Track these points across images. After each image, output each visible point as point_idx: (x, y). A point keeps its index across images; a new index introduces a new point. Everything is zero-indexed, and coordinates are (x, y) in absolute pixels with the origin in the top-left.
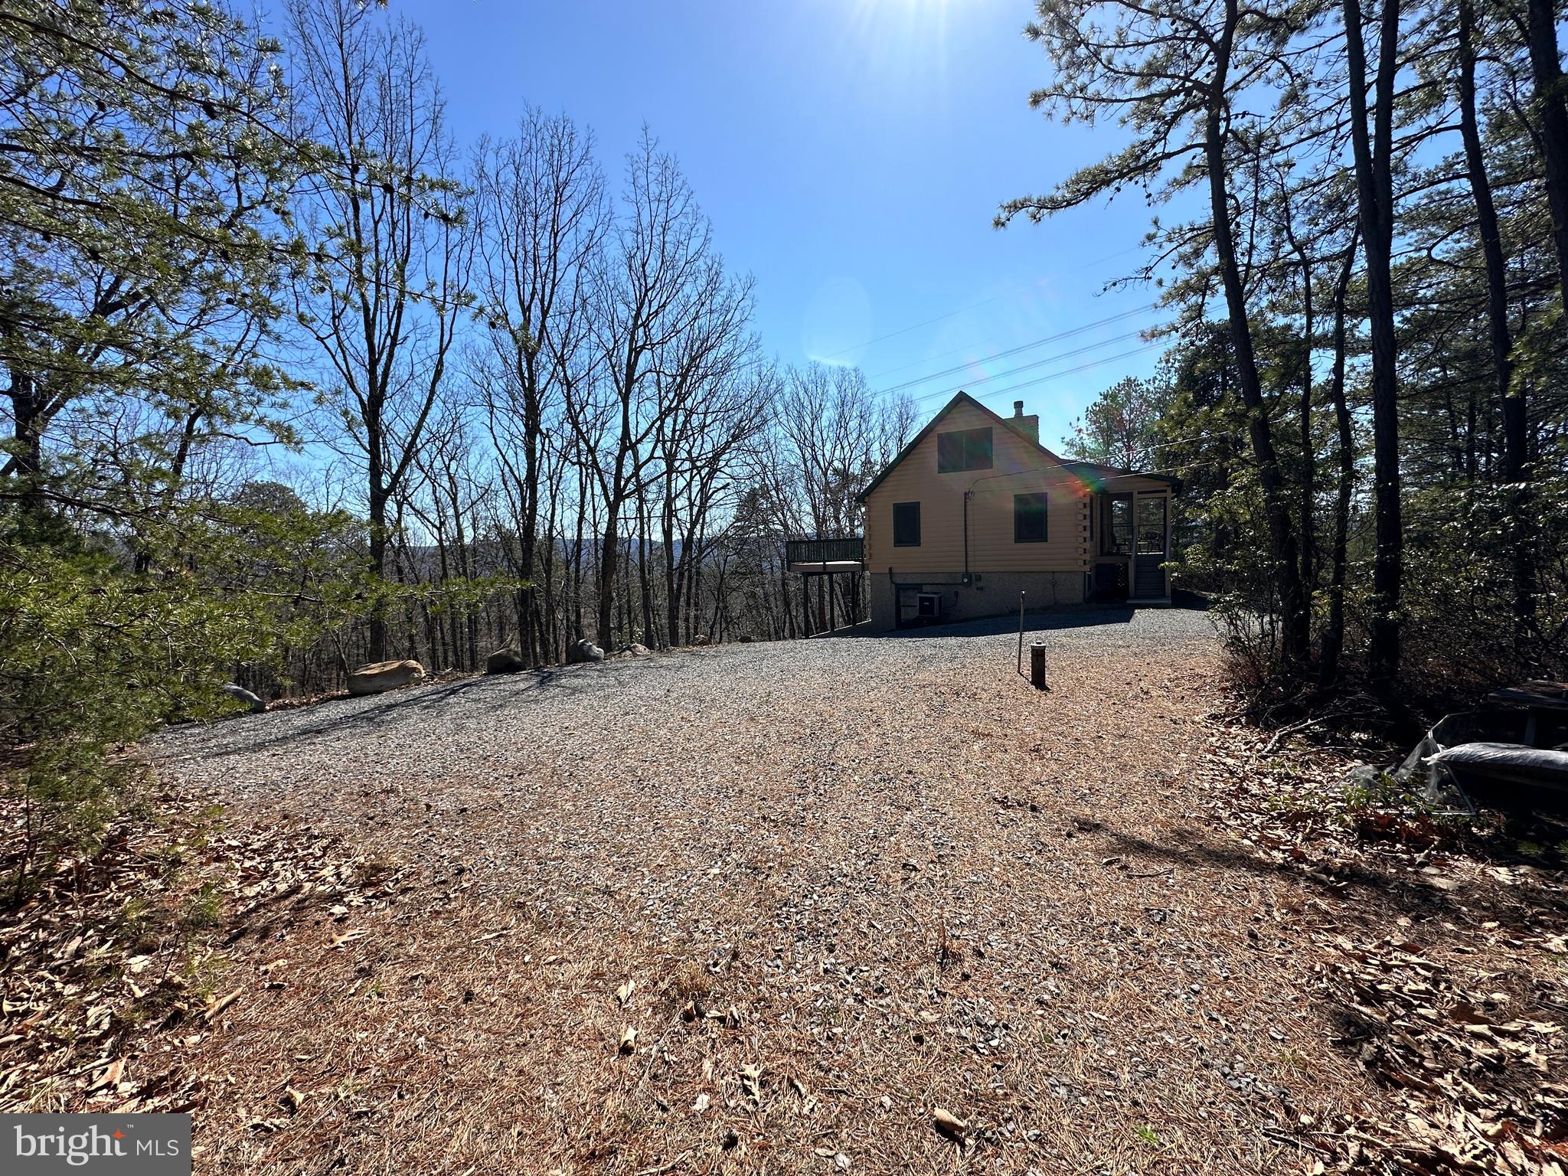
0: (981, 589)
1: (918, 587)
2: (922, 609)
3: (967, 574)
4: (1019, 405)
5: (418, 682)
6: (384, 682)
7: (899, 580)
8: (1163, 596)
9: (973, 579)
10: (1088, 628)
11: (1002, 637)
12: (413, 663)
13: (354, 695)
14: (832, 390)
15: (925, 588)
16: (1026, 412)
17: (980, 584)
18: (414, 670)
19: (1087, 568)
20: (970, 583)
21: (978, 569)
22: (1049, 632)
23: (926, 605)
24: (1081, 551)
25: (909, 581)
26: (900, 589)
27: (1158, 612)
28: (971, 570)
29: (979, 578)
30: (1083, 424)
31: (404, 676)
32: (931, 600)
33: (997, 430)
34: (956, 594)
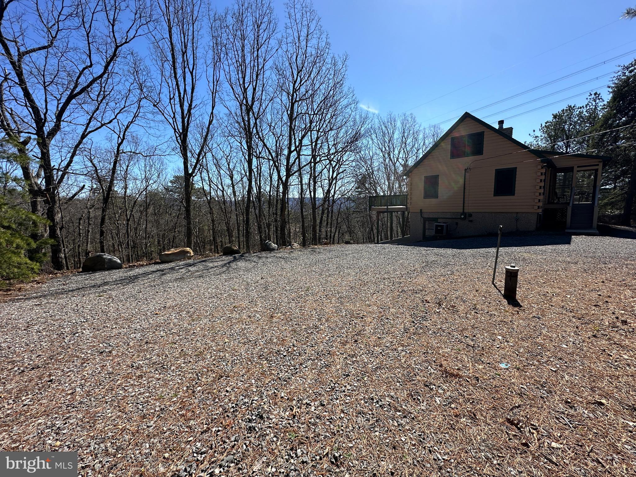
0: (471, 221)
1: (435, 220)
2: (437, 231)
3: (463, 213)
4: (501, 123)
5: (190, 258)
6: (174, 257)
7: (425, 216)
8: (591, 227)
9: (467, 216)
10: (541, 247)
11: (482, 250)
12: (188, 249)
13: (163, 262)
14: (399, 124)
15: (439, 220)
16: (505, 126)
17: (471, 219)
18: (188, 252)
19: (540, 211)
20: (465, 219)
21: (470, 211)
22: (514, 249)
23: (439, 229)
24: (537, 201)
25: (431, 217)
26: (425, 220)
27: (590, 238)
28: (466, 211)
29: (470, 215)
30: (538, 133)
31: (183, 255)
32: (442, 226)
33: (487, 132)
34: (457, 224)
